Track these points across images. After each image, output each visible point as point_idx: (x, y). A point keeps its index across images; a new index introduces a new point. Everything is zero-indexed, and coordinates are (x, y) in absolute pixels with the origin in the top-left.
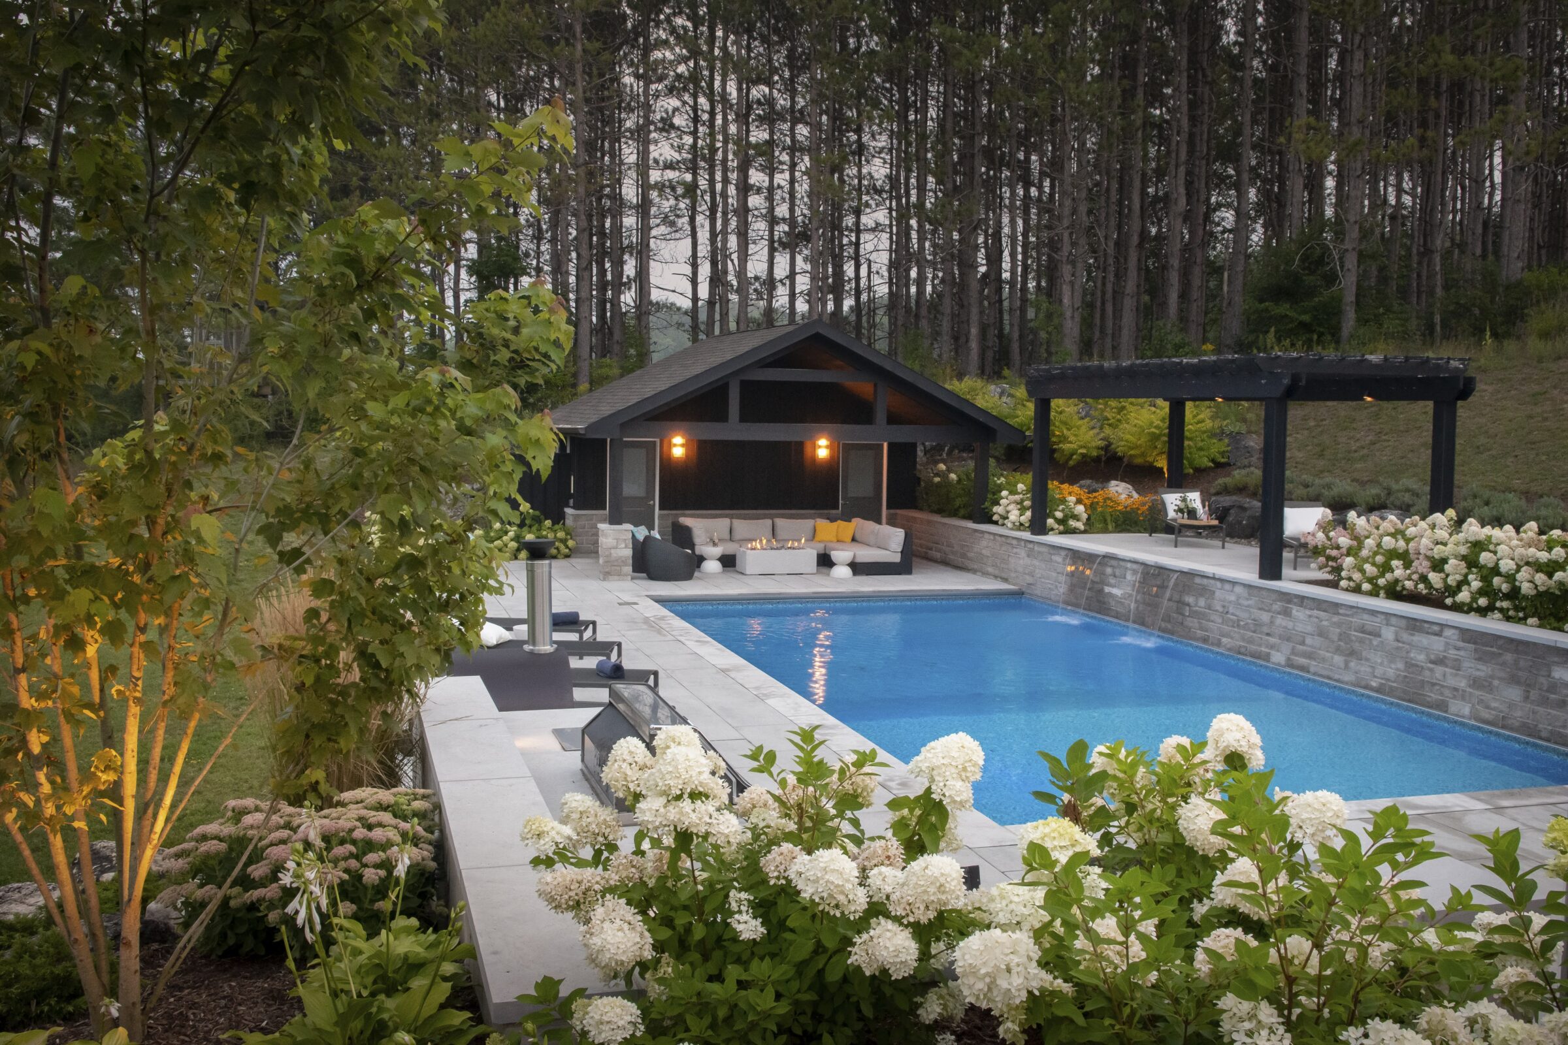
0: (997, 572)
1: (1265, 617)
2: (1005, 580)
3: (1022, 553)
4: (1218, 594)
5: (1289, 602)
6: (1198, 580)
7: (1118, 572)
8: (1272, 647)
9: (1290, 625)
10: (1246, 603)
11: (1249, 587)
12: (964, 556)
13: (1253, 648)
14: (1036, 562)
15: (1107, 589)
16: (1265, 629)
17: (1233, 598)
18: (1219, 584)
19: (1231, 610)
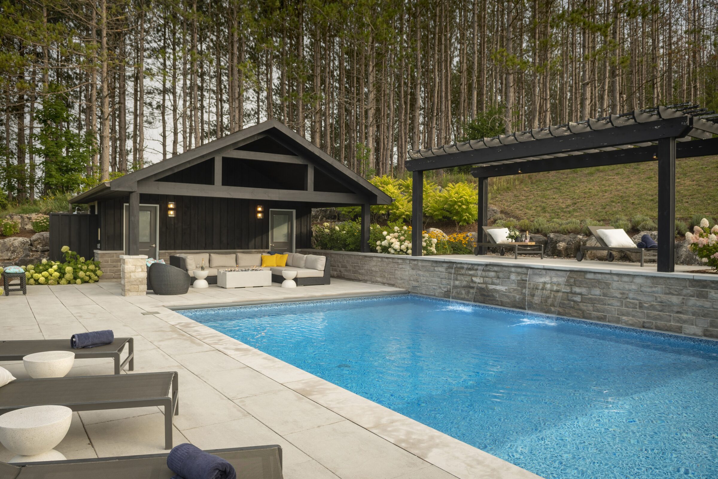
0: (385, 281)
1: (675, 300)
2: (393, 285)
3: (408, 268)
4: (615, 285)
5: (705, 287)
6: (589, 276)
7: (501, 275)
8: (685, 322)
9: (707, 304)
10: (649, 290)
11: (653, 278)
12: (355, 272)
13: (660, 323)
14: (421, 273)
15: (491, 287)
16: (676, 309)
17: (634, 287)
18: (616, 278)
19: (631, 295)
